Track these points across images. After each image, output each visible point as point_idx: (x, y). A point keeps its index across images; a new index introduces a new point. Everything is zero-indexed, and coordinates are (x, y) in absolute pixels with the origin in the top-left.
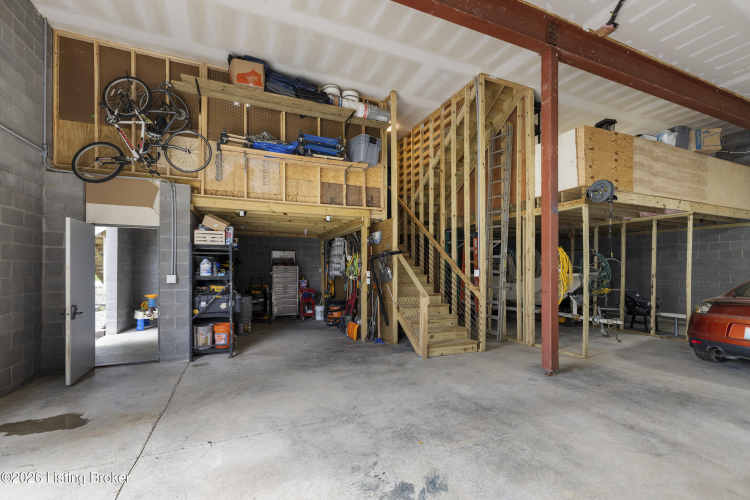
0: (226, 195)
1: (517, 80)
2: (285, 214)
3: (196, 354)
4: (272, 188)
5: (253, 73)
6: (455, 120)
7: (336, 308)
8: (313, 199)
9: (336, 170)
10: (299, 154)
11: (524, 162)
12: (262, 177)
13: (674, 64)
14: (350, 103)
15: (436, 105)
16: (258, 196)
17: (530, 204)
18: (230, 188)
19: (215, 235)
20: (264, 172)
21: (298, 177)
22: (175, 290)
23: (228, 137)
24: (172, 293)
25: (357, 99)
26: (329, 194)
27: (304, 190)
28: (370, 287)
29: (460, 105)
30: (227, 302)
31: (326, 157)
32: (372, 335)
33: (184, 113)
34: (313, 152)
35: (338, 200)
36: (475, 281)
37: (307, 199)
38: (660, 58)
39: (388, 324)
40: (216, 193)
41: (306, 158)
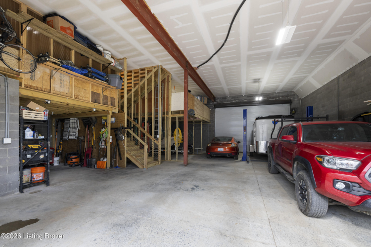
0: (36, 89)
1: (169, 70)
2: (68, 104)
3: (22, 187)
4: (65, 90)
5: (69, 28)
6: (147, 77)
7: (74, 157)
8: (87, 99)
9: (97, 86)
10: (89, 77)
11: (168, 98)
12: (60, 83)
13: (203, 80)
14: (108, 57)
15: (138, 67)
16: (57, 93)
17: (170, 113)
18: (40, 86)
19: (38, 114)
20: (61, 80)
21: (79, 86)
22: (8, 148)
23: (50, 58)
24: (6, 150)
25: (110, 56)
26: (95, 98)
27: (82, 94)
28: (112, 143)
29: (149, 72)
30: (45, 154)
31: (100, 81)
32: (113, 166)
33: (14, 33)
34: (96, 77)
35: (98, 101)
36: (157, 139)
37: (84, 98)
38: (202, 78)
39: (121, 159)
40: (30, 87)
41: (91, 79)
